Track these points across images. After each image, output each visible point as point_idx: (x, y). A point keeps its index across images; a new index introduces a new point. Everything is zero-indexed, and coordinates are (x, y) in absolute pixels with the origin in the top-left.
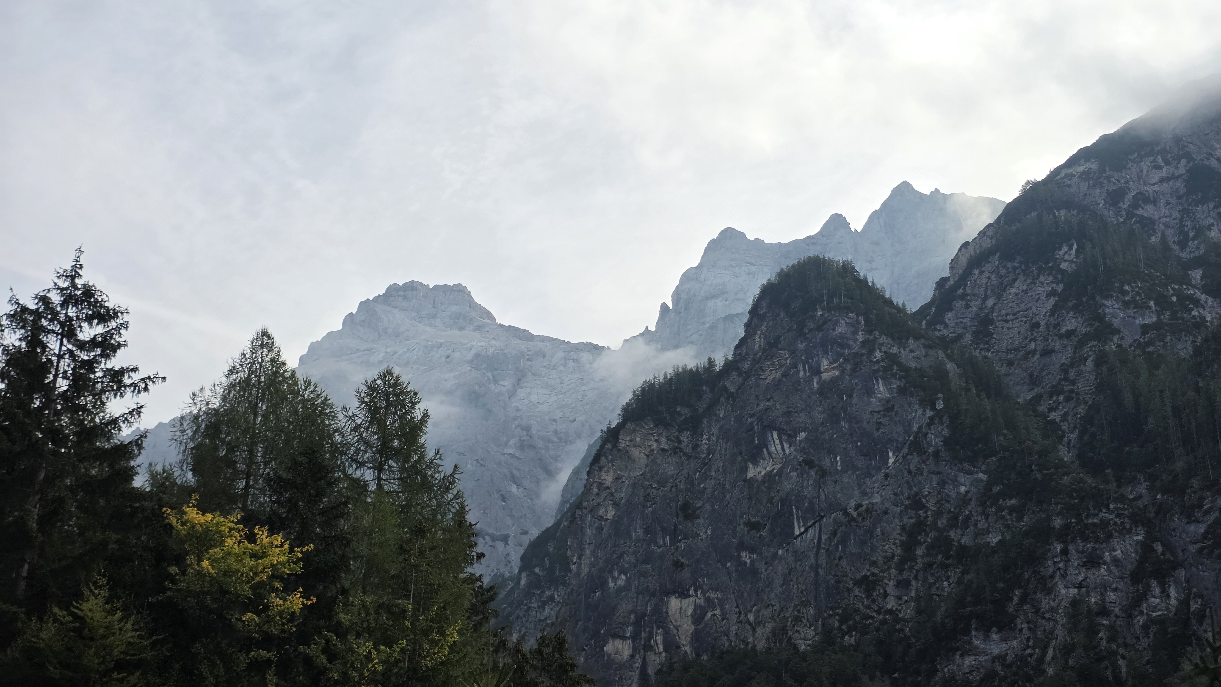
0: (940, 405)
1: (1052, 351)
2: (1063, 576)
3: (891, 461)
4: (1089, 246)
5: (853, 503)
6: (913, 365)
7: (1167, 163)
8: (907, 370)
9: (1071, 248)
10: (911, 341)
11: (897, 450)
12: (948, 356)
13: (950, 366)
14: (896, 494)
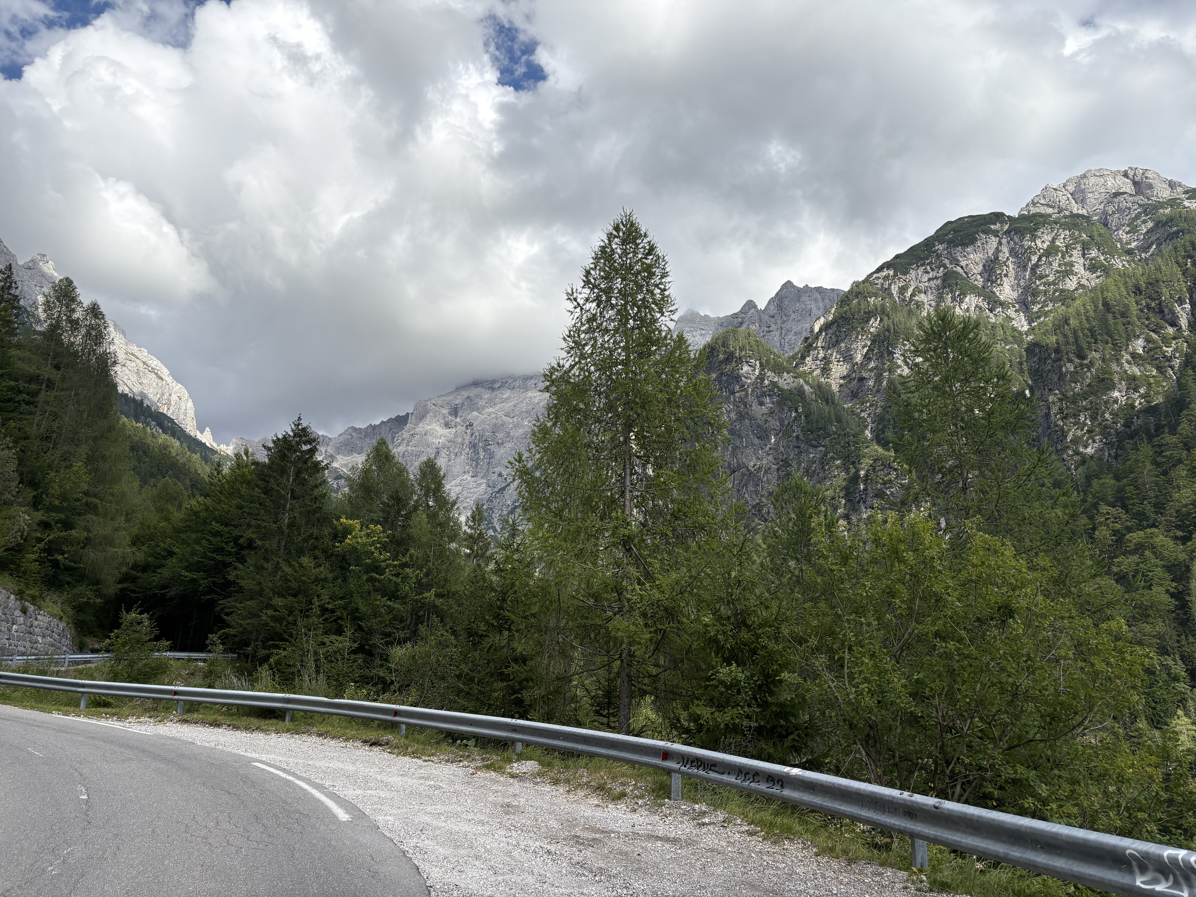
0: (800, 410)
1: (864, 378)
2: (864, 502)
3: (773, 441)
4: (886, 319)
5: (752, 464)
6: (786, 387)
7: (932, 270)
8: (781, 390)
9: (876, 320)
10: (785, 374)
11: (776, 435)
12: (806, 382)
13: (806, 387)
14: (775, 459)
